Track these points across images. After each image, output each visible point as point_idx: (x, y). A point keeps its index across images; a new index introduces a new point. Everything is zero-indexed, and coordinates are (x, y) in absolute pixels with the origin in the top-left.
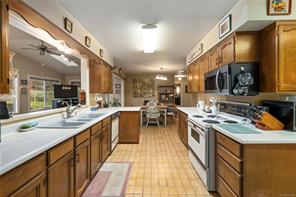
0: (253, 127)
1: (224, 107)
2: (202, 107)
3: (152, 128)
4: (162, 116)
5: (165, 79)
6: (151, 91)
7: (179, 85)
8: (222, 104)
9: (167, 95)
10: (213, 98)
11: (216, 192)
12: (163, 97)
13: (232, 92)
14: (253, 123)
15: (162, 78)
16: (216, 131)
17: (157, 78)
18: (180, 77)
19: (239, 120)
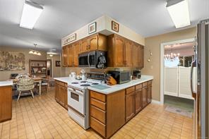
0: (106, 85)
1: (90, 76)
2: (74, 76)
3: (25, 100)
4: (37, 87)
5: (39, 54)
6: (21, 64)
7: (50, 60)
8: (88, 74)
9: (39, 68)
10: (83, 70)
11: (90, 128)
12: (36, 70)
13: (97, 67)
14: (106, 83)
15: (35, 53)
16: (90, 90)
17: (31, 52)
18: (51, 54)
19: (99, 82)
